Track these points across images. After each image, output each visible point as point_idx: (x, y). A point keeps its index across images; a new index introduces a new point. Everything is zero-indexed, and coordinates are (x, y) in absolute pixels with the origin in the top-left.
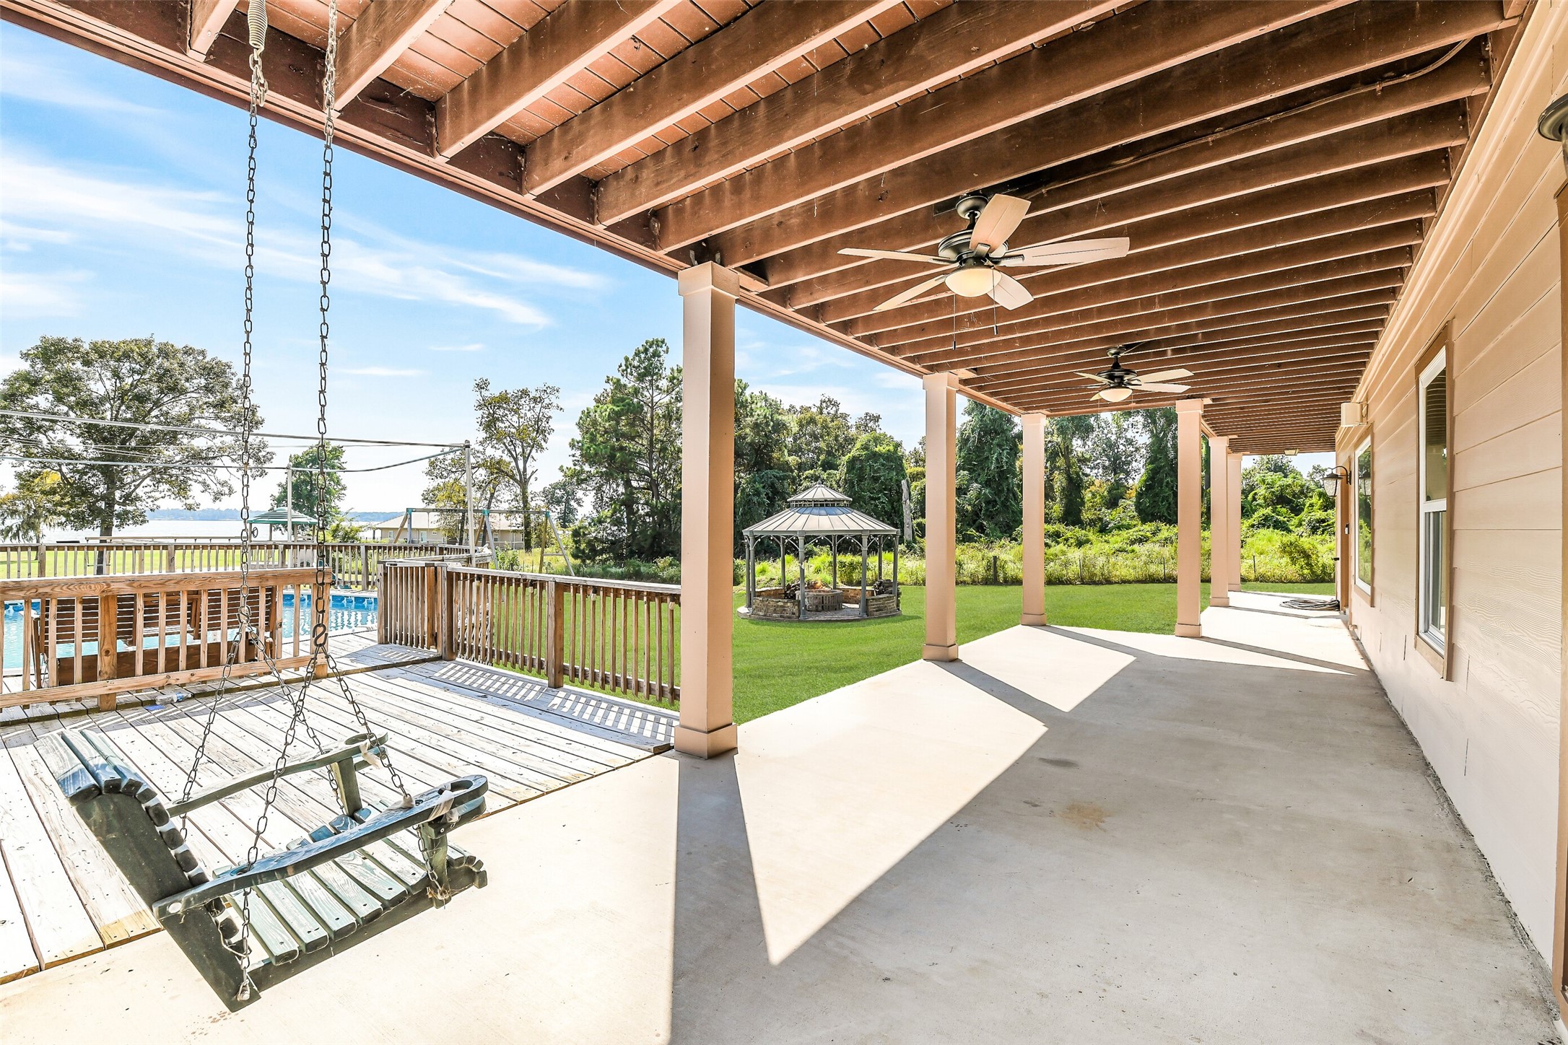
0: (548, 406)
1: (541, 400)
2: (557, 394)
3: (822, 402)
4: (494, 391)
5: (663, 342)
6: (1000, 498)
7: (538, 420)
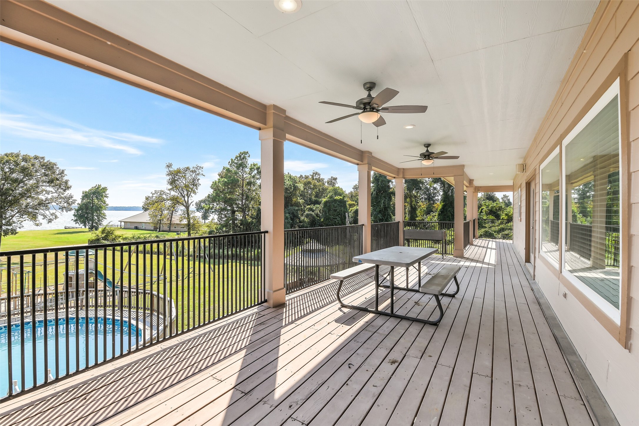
0: (198, 174)
1: (195, 171)
2: (202, 169)
3: (314, 173)
4: (175, 168)
5: (247, 153)
6: (384, 218)
7: (194, 180)
